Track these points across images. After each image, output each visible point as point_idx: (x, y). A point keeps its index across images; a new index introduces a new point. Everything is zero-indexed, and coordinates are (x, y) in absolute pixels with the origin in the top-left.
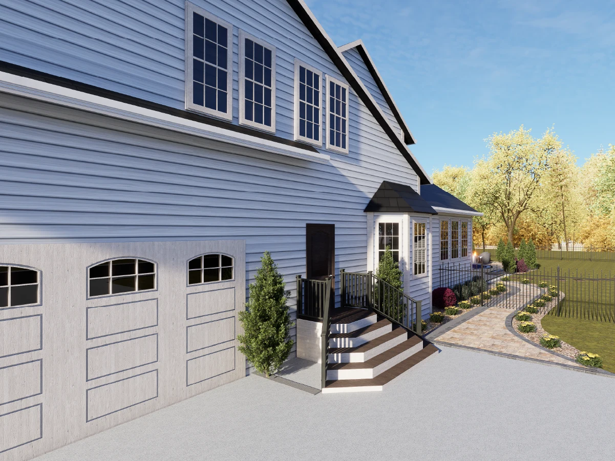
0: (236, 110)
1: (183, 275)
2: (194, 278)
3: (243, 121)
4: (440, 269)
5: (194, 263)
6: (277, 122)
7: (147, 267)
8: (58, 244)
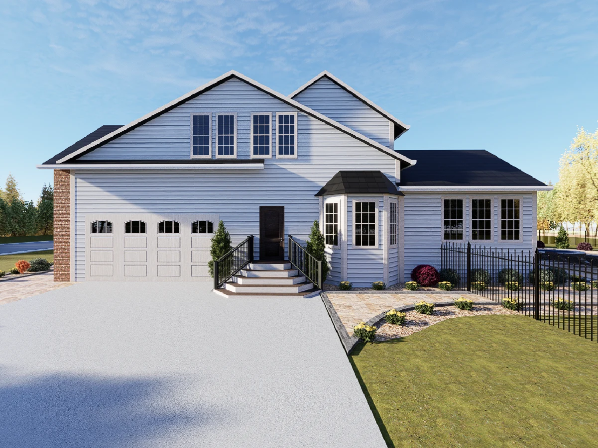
0: (213, 152)
1: (190, 229)
2: (194, 231)
3: (218, 157)
4: (441, 249)
5: (194, 224)
6: (237, 152)
7: (177, 224)
8: (149, 214)
